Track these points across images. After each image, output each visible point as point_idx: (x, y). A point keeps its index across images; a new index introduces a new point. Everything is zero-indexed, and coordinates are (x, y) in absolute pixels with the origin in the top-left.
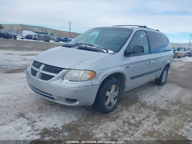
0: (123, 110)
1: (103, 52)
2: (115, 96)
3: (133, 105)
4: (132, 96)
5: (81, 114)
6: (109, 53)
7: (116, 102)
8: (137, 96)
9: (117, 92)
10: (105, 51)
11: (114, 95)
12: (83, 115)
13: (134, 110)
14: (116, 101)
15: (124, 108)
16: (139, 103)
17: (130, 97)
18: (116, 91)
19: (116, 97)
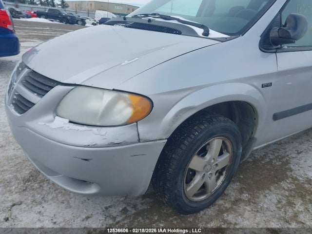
0: (242, 205)
1: (194, 34)
2: (219, 168)
3: (272, 188)
4: (272, 157)
5: (121, 209)
6: (210, 36)
7: (223, 182)
8: (285, 157)
9: (226, 156)
10: (200, 31)
11: (217, 165)
12: (124, 210)
13: (273, 208)
14: (222, 178)
15: (245, 196)
16: (291, 183)
17: (268, 160)
18: (225, 152)
19: (223, 169)
